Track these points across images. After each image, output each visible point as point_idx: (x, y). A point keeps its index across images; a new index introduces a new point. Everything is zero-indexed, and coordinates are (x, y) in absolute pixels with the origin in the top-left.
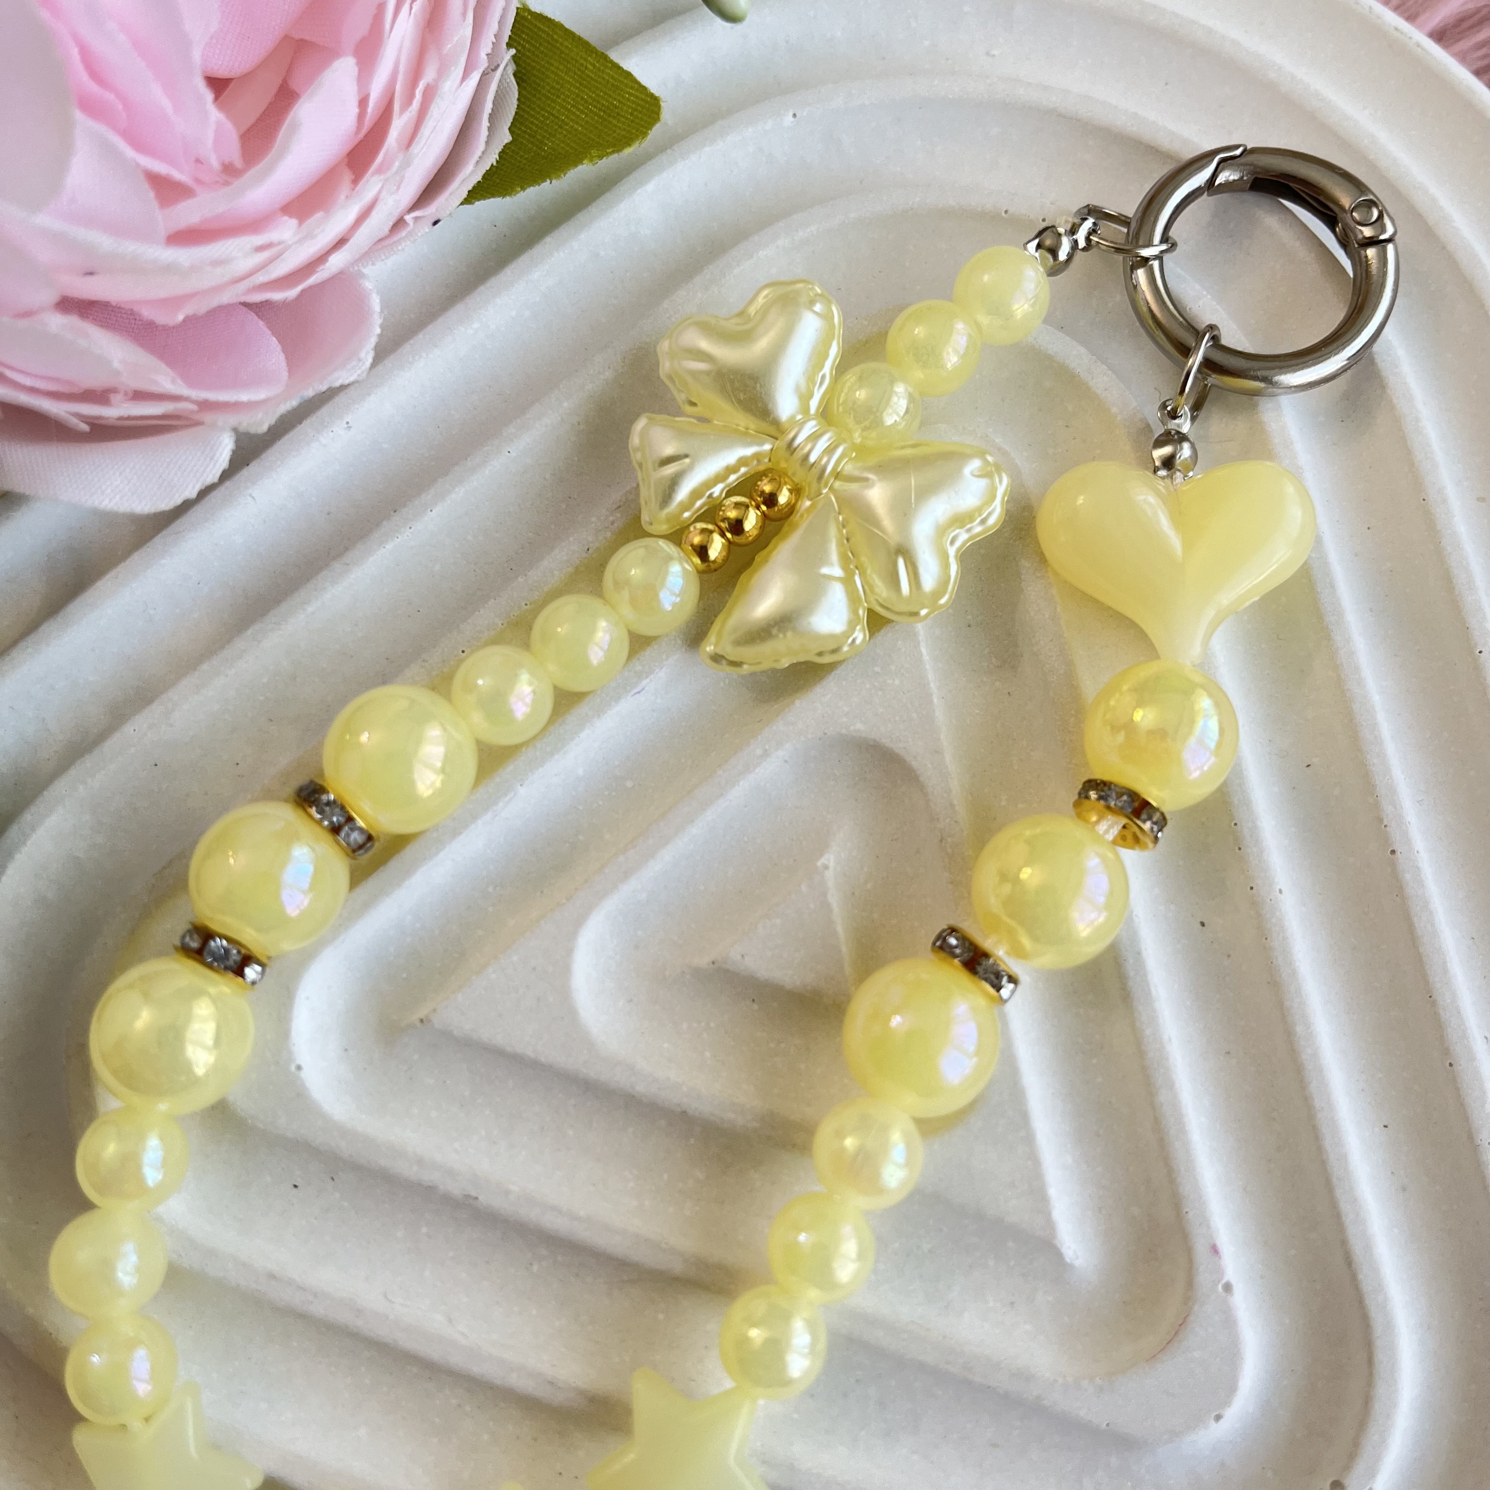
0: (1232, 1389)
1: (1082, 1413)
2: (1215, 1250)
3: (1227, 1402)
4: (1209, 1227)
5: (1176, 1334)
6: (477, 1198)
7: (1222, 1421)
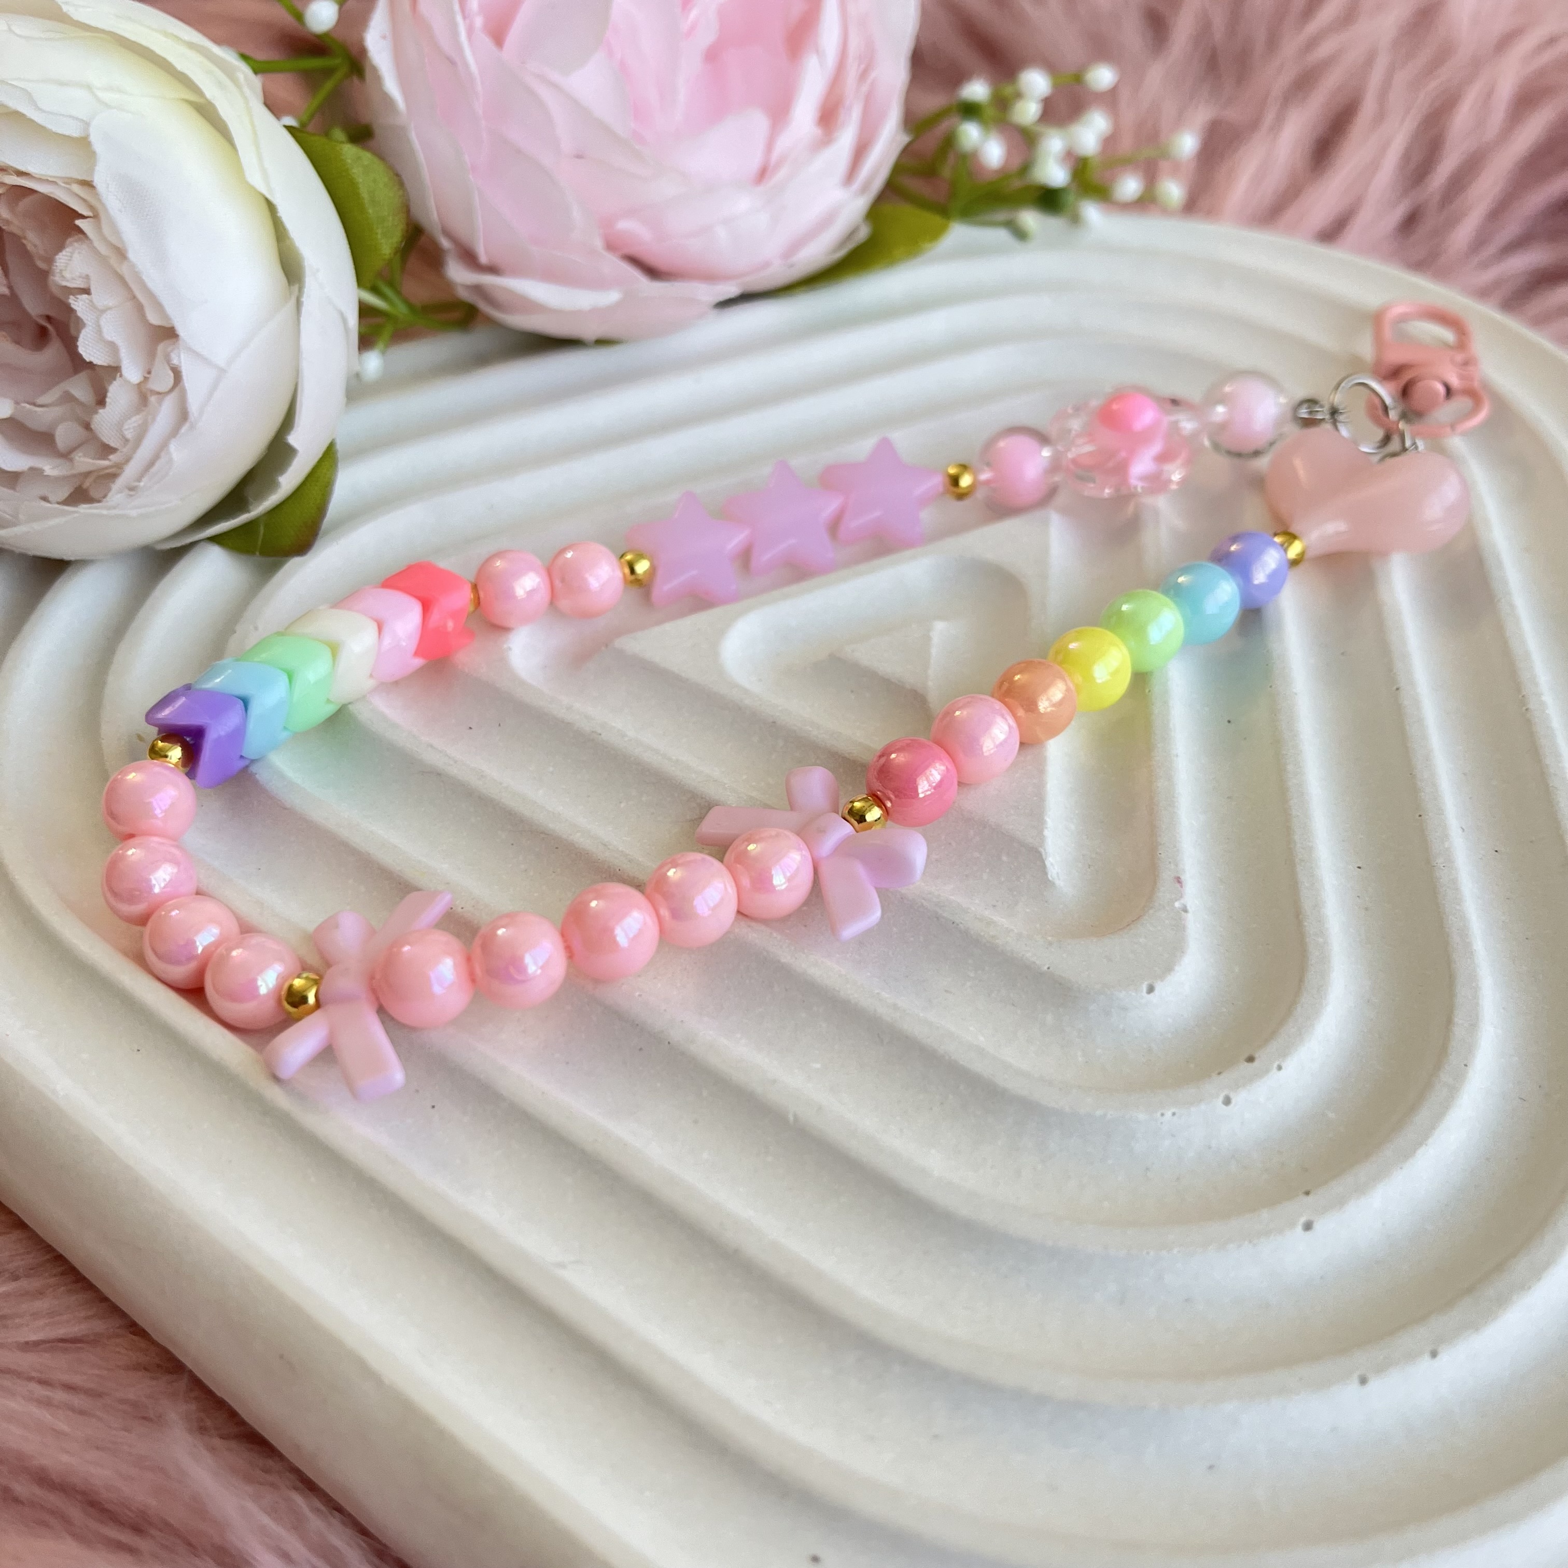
0: (1168, 969)
1: (1029, 955)
2: (1178, 880)
3: (1162, 977)
4: (1177, 865)
5: (1128, 925)
6: (600, 734)
7: (1152, 994)
